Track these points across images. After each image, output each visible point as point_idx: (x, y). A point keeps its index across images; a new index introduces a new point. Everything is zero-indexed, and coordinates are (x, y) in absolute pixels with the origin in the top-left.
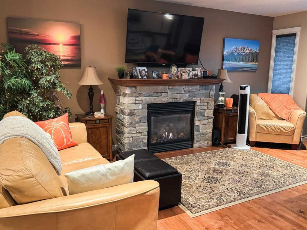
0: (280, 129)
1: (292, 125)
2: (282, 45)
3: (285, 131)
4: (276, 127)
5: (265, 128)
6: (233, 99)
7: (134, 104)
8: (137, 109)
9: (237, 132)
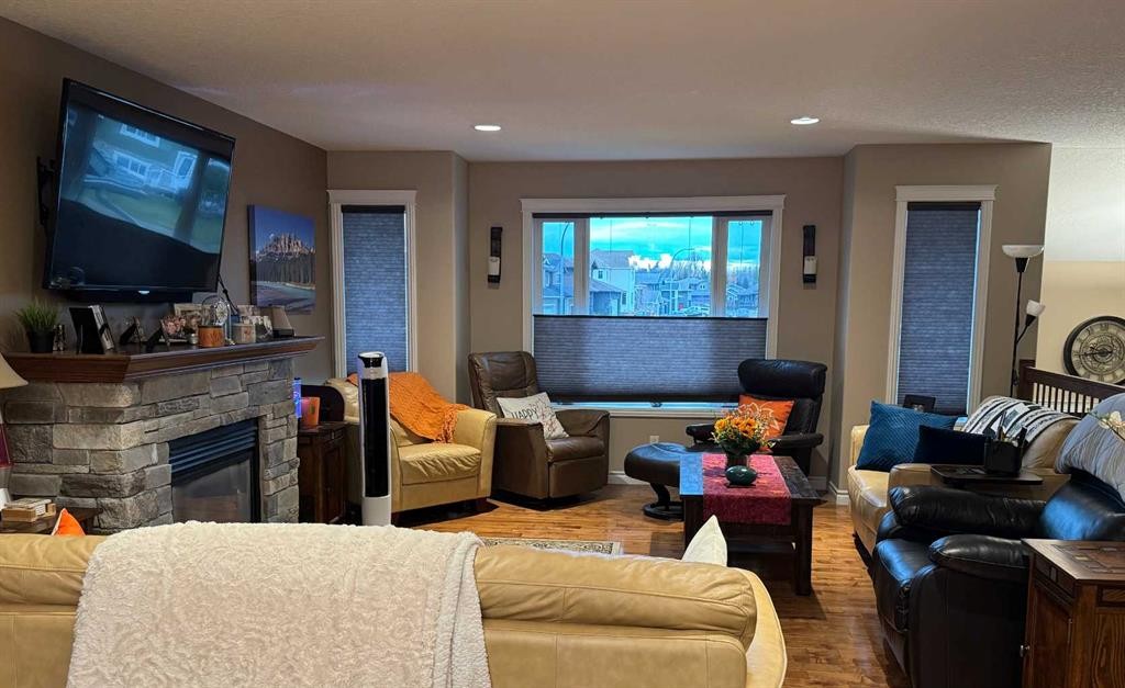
0: (454, 465)
1: (476, 451)
2: (365, 235)
3: (466, 468)
4: (445, 461)
5: (420, 467)
6: (318, 399)
7: (140, 449)
8: (148, 466)
9: (364, 495)
